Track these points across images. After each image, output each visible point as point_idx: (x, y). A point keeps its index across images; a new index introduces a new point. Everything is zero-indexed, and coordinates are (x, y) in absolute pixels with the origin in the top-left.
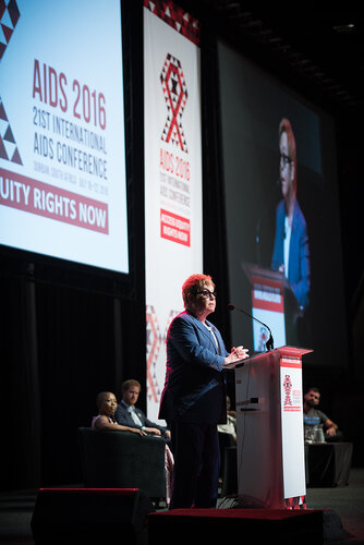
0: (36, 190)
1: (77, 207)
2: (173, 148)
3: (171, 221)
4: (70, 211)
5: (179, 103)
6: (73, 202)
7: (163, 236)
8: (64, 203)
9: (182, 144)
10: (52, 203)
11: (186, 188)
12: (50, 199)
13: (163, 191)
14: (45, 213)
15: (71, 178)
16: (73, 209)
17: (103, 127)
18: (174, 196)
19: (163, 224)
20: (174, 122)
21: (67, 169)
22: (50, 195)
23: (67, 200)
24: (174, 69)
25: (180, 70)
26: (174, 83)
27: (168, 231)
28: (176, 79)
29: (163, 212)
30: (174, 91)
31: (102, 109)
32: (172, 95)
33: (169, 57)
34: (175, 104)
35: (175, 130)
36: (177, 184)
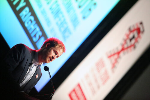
0: (27, 9)
1: (40, 37)
2: (108, 63)
3: (79, 93)
4: (35, 36)
5: (128, 48)
6: (40, 33)
7: (70, 96)
8: (35, 29)
9: (114, 66)
10: (30, 22)
11: (99, 87)
12: (31, 20)
13: (87, 76)
14: (22, 23)
15: (49, 22)
16: (37, 37)
17: (84, 18)
18: (90, 84)
19: (74, 90)
20: (119, 53)
21: (50, 16)
22: (32, 18)
23: (38, 29)
24: (139, 31)
25: (141, 35)
26: (134, 37)
27: (73, 95)
28: (136, 36)
29: (79, 85)
30: (131, 40)
31: (90, 10)
32: (128, 41)
33: (141, 23)
34: (126, 46)
35: (116, 56)
36: (96, 81)
